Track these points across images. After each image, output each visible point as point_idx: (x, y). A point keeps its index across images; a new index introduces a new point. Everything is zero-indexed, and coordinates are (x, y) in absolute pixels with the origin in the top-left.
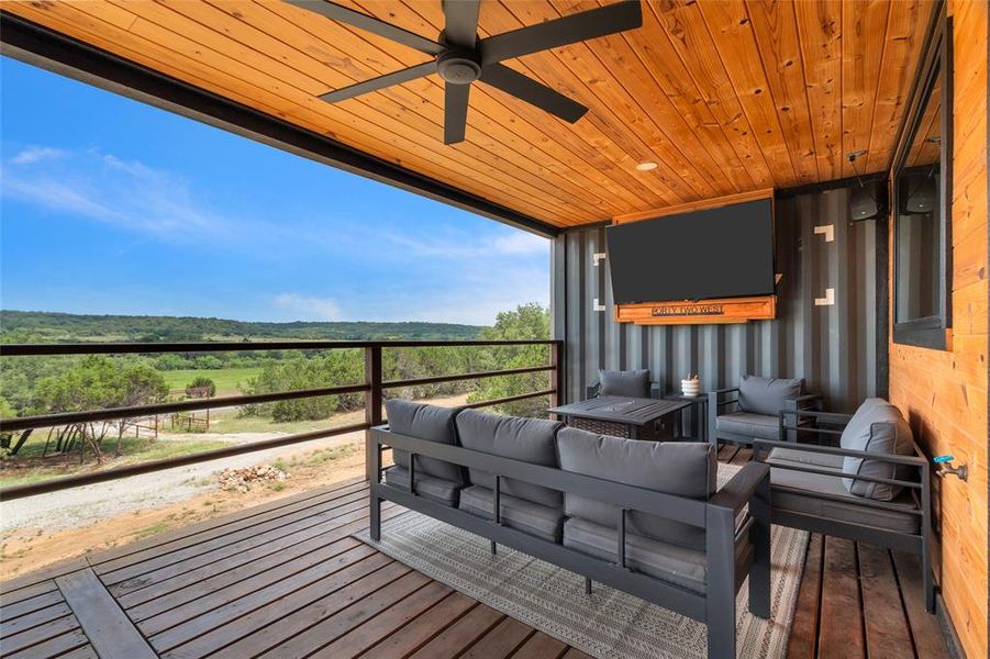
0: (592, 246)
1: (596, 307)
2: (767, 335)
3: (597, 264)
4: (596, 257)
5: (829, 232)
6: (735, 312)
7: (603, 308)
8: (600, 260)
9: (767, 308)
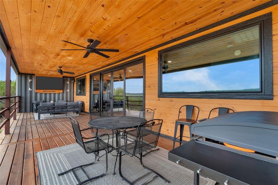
0: (28, 78)
1: (30, 89)
2: (61, 95)
3: (30, 81)
4: (30, 80)
5: (68, 83)
6: (57, 92)
7: (31, 90)
8: (31, 81)
9: (62, 91)
